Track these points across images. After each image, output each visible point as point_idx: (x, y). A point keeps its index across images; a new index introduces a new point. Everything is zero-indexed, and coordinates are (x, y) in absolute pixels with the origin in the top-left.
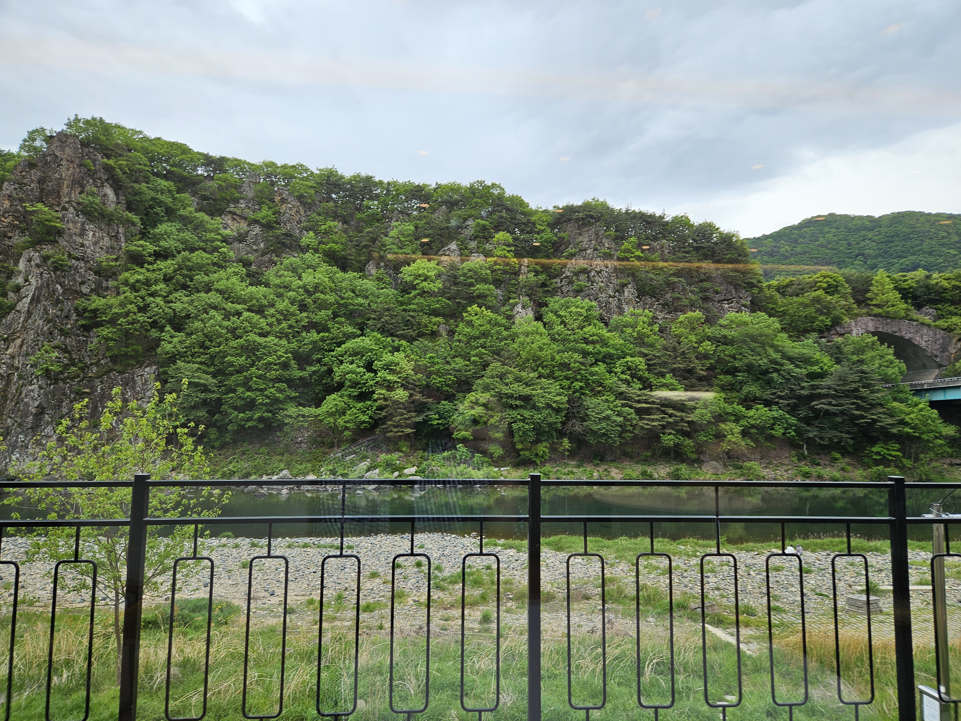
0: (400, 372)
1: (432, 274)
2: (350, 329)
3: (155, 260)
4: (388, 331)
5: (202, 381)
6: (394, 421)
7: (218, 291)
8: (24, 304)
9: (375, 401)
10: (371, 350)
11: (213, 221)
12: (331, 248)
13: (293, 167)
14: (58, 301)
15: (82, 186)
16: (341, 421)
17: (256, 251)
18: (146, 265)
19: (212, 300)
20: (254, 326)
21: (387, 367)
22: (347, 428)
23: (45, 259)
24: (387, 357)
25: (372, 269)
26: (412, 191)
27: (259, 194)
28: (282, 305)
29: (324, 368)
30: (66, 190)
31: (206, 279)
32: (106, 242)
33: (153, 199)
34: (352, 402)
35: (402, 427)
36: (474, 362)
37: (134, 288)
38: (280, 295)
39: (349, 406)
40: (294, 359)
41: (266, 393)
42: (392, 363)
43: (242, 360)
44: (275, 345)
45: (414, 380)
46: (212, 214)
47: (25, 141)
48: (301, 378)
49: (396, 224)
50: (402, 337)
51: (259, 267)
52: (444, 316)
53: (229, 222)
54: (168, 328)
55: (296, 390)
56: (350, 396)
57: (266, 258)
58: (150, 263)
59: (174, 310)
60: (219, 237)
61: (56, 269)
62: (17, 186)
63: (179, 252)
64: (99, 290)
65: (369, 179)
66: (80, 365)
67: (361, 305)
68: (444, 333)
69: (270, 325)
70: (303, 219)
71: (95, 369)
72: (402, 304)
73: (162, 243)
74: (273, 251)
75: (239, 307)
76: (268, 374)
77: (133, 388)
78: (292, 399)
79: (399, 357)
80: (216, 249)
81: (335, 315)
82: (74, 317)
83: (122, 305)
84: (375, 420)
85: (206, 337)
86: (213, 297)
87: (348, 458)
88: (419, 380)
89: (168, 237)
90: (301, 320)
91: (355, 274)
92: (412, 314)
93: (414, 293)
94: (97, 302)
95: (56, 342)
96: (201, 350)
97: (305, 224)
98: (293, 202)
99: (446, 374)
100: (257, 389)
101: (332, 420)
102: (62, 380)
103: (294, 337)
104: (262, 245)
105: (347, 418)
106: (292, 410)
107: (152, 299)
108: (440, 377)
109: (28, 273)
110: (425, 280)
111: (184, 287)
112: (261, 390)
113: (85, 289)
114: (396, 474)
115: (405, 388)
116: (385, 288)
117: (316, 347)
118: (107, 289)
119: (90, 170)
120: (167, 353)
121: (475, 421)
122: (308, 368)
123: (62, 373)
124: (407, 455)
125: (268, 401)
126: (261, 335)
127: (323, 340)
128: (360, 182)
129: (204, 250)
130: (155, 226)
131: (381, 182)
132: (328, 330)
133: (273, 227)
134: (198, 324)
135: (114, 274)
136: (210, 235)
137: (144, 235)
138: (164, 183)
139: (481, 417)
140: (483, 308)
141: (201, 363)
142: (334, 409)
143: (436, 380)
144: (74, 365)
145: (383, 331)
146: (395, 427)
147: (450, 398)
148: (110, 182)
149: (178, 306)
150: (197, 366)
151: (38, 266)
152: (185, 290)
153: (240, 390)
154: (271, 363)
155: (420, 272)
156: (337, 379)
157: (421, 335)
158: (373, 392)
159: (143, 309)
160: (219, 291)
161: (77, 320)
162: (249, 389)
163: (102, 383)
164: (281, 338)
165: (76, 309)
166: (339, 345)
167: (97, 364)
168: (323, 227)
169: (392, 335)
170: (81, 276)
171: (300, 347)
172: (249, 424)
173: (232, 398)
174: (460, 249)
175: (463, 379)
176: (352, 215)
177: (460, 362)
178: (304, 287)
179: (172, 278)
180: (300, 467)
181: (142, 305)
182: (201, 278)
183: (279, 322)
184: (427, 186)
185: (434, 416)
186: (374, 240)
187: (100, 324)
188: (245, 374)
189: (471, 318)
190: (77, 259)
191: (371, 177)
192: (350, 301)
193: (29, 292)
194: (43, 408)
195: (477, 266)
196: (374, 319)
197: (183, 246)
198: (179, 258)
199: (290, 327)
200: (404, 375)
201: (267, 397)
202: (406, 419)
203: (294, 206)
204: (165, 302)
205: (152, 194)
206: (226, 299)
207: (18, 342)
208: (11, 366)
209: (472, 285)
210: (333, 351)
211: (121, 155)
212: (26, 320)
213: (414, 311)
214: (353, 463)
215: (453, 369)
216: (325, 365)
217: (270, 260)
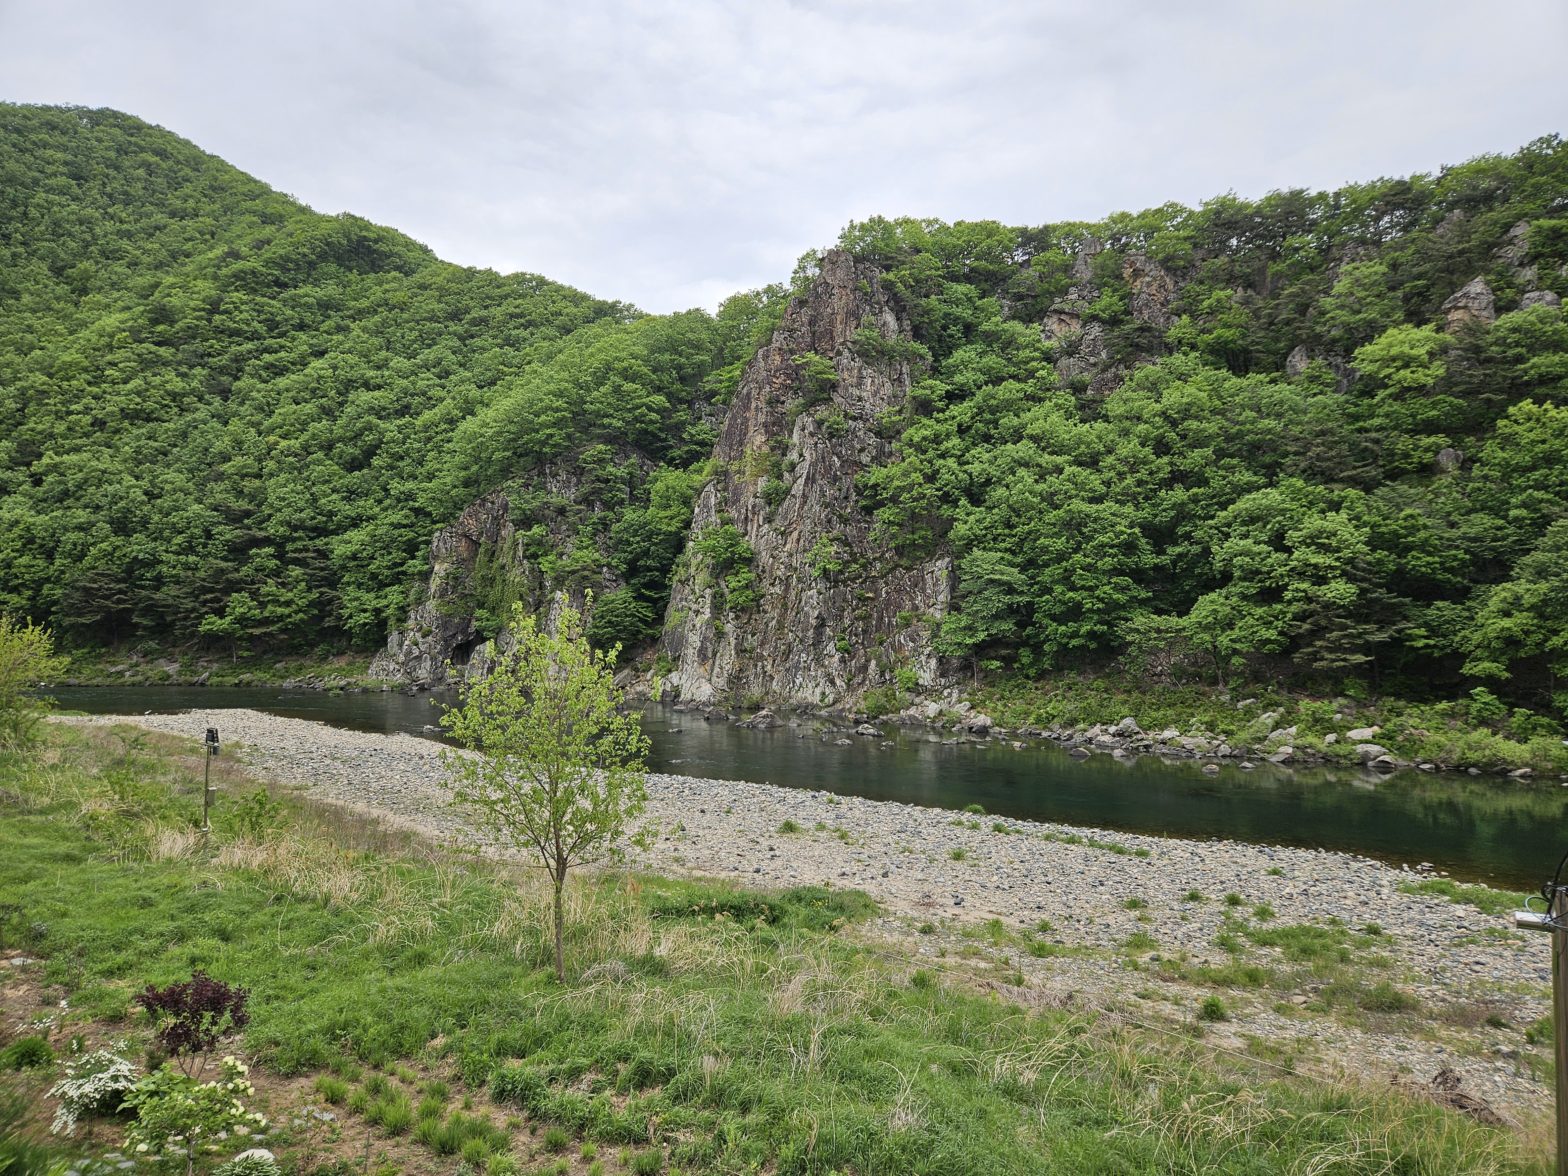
0: (1338, 550)
1: (1421, 352)
2: (1247, 477)
3: (947, 406)
4: (1322, 473)
5: (1004, 578)
6: (1328, 640)
7: (1032, 438)
8: (798, 488)
9: (1290, 602)
10: (1282, 512)
11: (1028, 331)
12: (1219, 337)
13: (1159, 211)
14: (836, 479)
15: (858, 318)
16: (1224, 640)
17: (1095, 365)
18: (935, 414)
19: (1021, 454)
20: (1080, 486)
21: (1314, 541)
22: (1235, 652)
23: (819, 424)
24: (1313, 522)
25: (1299, 362)
26: (1385, 195)
27: (1099, 272)
28: (1127, 448)
29: (1196, 549)
30: (839, 327)
31: (1016, 421)
32: (888, 389)
33: (946, 315)
34: (1245, 606)
35: (1346, 651)
36: (1516, 519)
37: (920, 449)
38: (1125, 433)
39: (1240, 612)
40: (1144, 536)
41: (1097, 593)
42: (1321, 532)
43: (1060, 544)
44: (1113, 514)
45: (1369, 563)
46: (1028, 320)
47: (795, 272)
48: (1156, 567)
49: (1349, 268)
50: (1353, 482)
51: (1099, 390)
52: (1448, 431)
53: (1055, 327)
54: (963, 501)
55: (1147, 588)
56: (1244, 597)
57: (1109, 375)
58: (943, 411)
59: (970, 475)
60: (1037, 354)
61: (831, 436)
62: (787, 334)
63: (979, 388)
64: (880, 459)
65: (1296, 195)
66: (862, 561)
67: (1269, 431)
68: (1451, 467)
69: (1108, 484)
70: (1171, 297)
71: (878, 565)
72: (1356, 418)
73: (958, 378)
74: (1120, 361)
75: (1059, 459)
76: (1099, 563)
77: (923, 590)
78: (1143, 602)
79: (1337, 521)
80: (1031, 374)
81: (1220, 454)
82: (854, 497)
83: (906, 474)
84: (1291, 637)
85: (1014, 511)
86: (1024, 449)
87: (1240, 705)
88: (1380, 562)
89: (966, 367)
90: (1159, 469)
91: (1261, 377)
92: (1374, 435)
93: (1382, 394)
94: (877, 475)
95: (835, 533)
96: (1007, 531)
97: (1174, 305)
98: (1154, 271)
99: (1449, 547)
100: (1083, 588)
101: (1207, 637)
102: (844, 582)
103: (1146, 499)
104: (1104, 355)
105: (1236, 633)
106: (1141, 620)
107: (942, 461)
108: (1429, 554)
109: (802, 444)
110: (1406, 366)
111: (987, 438)
112: (1091, 589)
113: (865, 458)
114: (1331, 737)
115: (1351, 579)
116: (1321, 393)
117: (1182, 514)
118: (891, 454)
119: (866, 294)
120: (961, 538)
121: (1511, 641)
122: (1170, 550)
123: (841, 572)
124: (1361, 704)
125: (1101, 606)
126: (1092, 500)
127: (1195, 500)
128: (1278, 206)
129: (1014, 377)
130: (948, 354)
131: (1322, 196)
132: (1205, 482)
133: (1121, 322)
134: (1001, 492)
135: (899, 432)
136: (1024, 354)
137: (935, 371)
138: (962, 289)
139: (1527, 633)
140: (1548, 405)
141: (1006, 550)
142: (1210, 619)
143: (1418, 561)
144: (855, 561)
145: (1311, 474)
146: (1330, 650)
147: (1460, 595)
148: (892, 304)
149: (975, 468)
150: (999, 554)
151: (812, 435)
152: (988, 442)
153: (1058, 589)
154: (1103, 545)
155: (1394, 351)
156: (1218, 565)
157: (1394, 475)
158: (1285, 587)
159: (931, 478)
160: (1034, 438)
161: (857, 501)
162: (1073, 588)
163: (887, 584)
164: (1122, 503)
165: (856, 486)
166: (1223, 506)
167: (881, 559)
168: (1206, 303)
169: (1332, 480)
170: (861, 441)
171: (1156, 516)
172: (1074, 642)
173: (1047, 602)
174: (1494, 290)
175: (1488, 555)
176: (1262, 271)
177: (1482, 522)
178: (1164, 414)
179: (969, 428)
180: (1154, 714)
181: (929, 471)
182: (1008, 421)
183: (1121, 476)
184: (1421, 178)
185: (1417, 631)
186: (1303, 309)
187: (881, 504)
188: (1064, 564)
189: (1516, 428)
190: (854, 419)
191: (1302, 191)
192: (1248, 426)
193: (803, 470)
194: (823, 619)
195: (1532, 318)
196: (1296, 454)
197: (986, 378)
198: (979, 396)
199: (1140, 483)
200: (1346, 553)
201: (1101, 600)
202: (1350, 636)
203: (1155, 279)
204: (960, 464)
205: (945, 308)
206: (1043, 449)
207: (795, 535)
208: (789, 567)
209: (1519, 359)
210: (1212, 517)
211: (904, 263)
212: (801, 507)
213: (1380, 429)
214: (1250, 714)
215: (1464, 537)
216: (1197, 543)
217: (1116, 376)
